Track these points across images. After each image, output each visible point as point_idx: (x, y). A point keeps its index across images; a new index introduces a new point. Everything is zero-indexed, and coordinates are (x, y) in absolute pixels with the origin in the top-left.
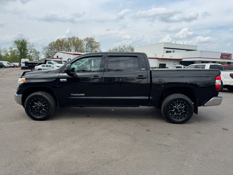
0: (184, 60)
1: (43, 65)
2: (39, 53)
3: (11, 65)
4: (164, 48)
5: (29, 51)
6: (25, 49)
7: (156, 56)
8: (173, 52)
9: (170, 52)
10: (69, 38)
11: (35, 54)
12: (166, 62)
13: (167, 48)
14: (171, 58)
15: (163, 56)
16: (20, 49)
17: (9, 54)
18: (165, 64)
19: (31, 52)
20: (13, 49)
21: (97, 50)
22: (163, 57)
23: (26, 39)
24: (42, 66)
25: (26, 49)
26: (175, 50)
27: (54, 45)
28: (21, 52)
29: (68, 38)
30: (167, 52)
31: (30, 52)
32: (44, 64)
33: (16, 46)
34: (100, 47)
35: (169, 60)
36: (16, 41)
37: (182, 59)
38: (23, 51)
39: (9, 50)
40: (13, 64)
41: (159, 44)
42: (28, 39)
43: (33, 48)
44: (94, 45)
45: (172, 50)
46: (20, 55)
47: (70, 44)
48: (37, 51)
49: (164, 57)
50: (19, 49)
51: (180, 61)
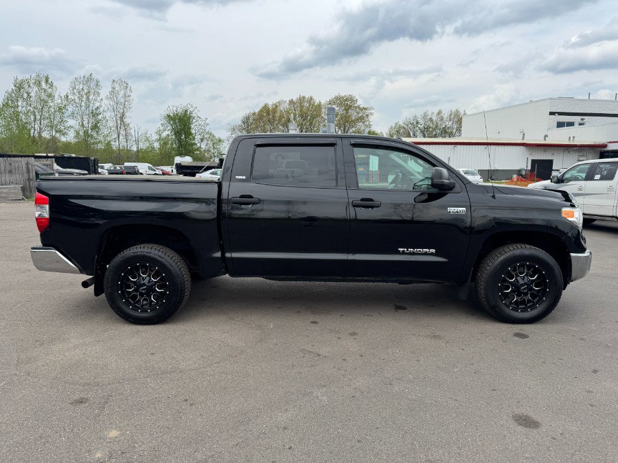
0: (611, 147)
1: (213, 170)
2: (220, 140)
3: (157, 172)
4: (551, 113)
5: (198, 137)
6: (188, 133)
7: (523, 139)
8: (580, 124)
9: (571, 124)
10: (291, 102)
11: (211, 145)
12: (553, 154)
13: (560, 114)
14: (572, 143)
15: (546, 136)
16: (177, 133)
17: (157, 145)
18: (551, 162)
19: (202, 140)
20: (164, 134)
21: (363, 128)
22: (545, 139)
23: (191, 109)
24: (212, 173)
25: (191, 134)
26: (585, 117)
27: (254, 120)
28: (180, 140)
29: (288, 102)
30: (560, 125)
31: (200, 141)
32: (218, 168)
33: (170, 127)
34: (370, 120)
35: (564, 148)
36: (169, 116)
37: (605, 146)
38: (185, 137)
39: (155, 137)
40: (162, 170)
41: (537, 101)
42: (196, 107)
43: (207, 129)
44: (353, 115)
45: (577, 119)
46: (179, 147)
47: (292, 115)
48: (217, 136)
49: (548, 141)
50: (175, 134)
51: (600, 149)
